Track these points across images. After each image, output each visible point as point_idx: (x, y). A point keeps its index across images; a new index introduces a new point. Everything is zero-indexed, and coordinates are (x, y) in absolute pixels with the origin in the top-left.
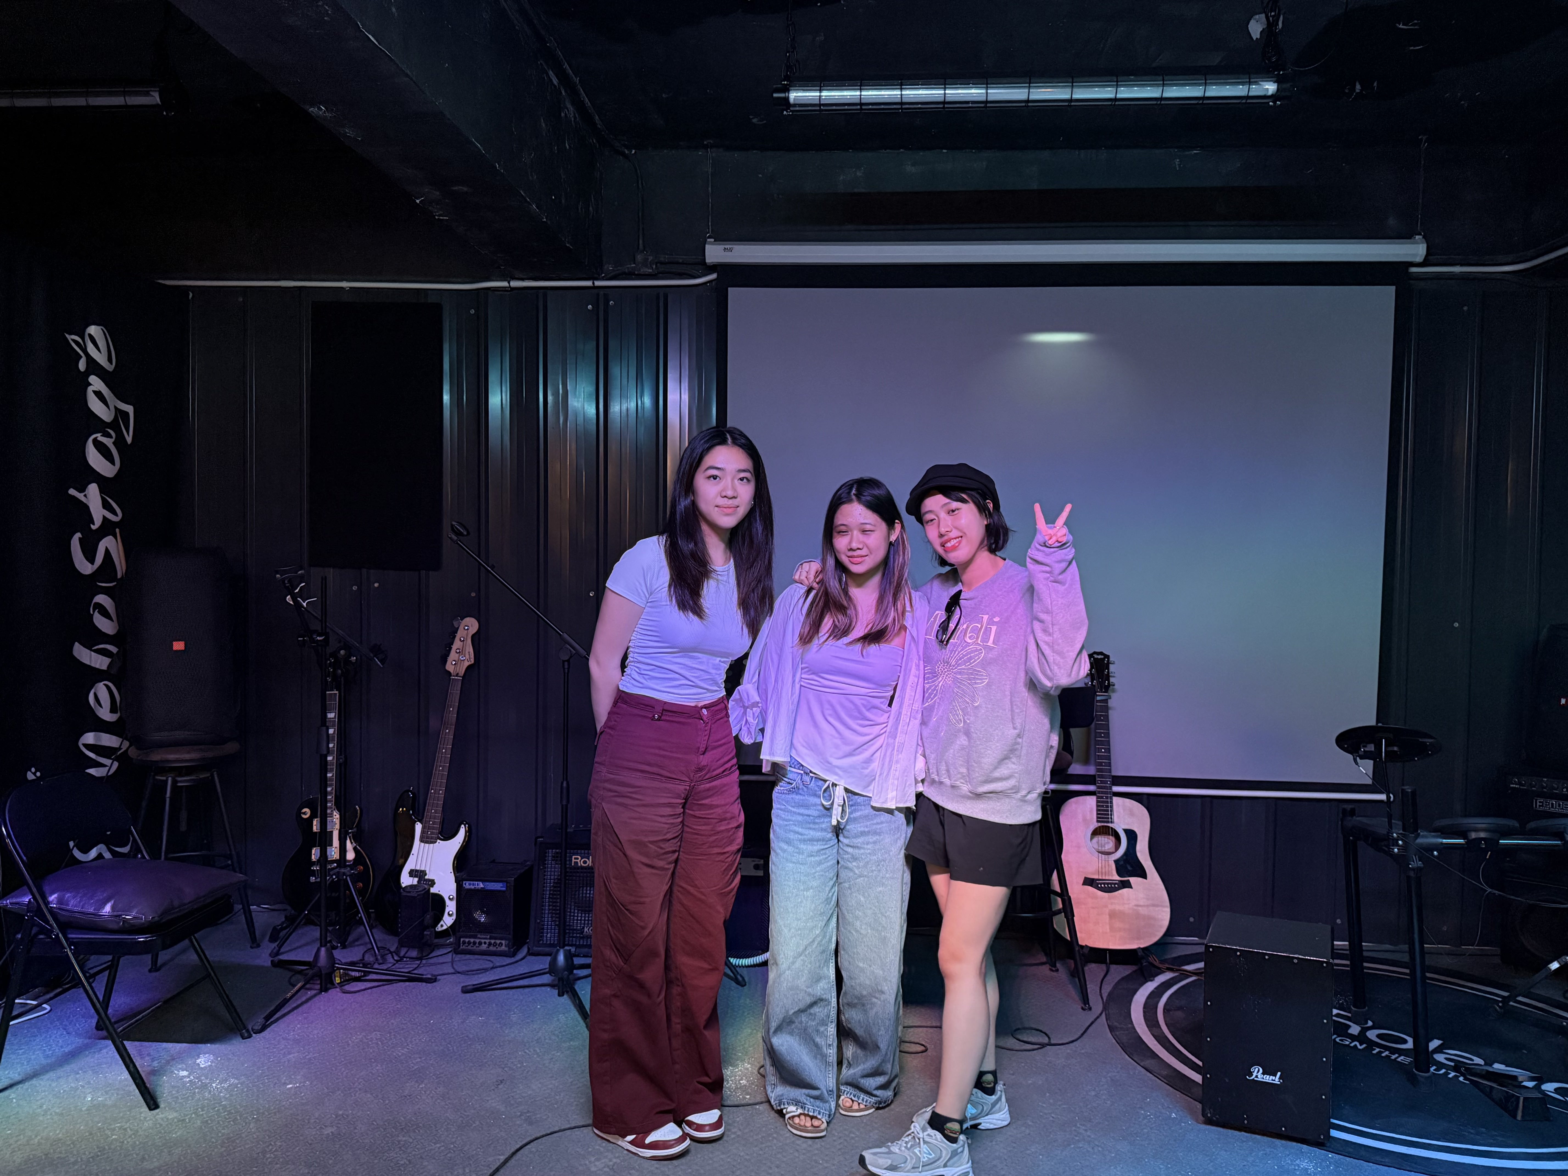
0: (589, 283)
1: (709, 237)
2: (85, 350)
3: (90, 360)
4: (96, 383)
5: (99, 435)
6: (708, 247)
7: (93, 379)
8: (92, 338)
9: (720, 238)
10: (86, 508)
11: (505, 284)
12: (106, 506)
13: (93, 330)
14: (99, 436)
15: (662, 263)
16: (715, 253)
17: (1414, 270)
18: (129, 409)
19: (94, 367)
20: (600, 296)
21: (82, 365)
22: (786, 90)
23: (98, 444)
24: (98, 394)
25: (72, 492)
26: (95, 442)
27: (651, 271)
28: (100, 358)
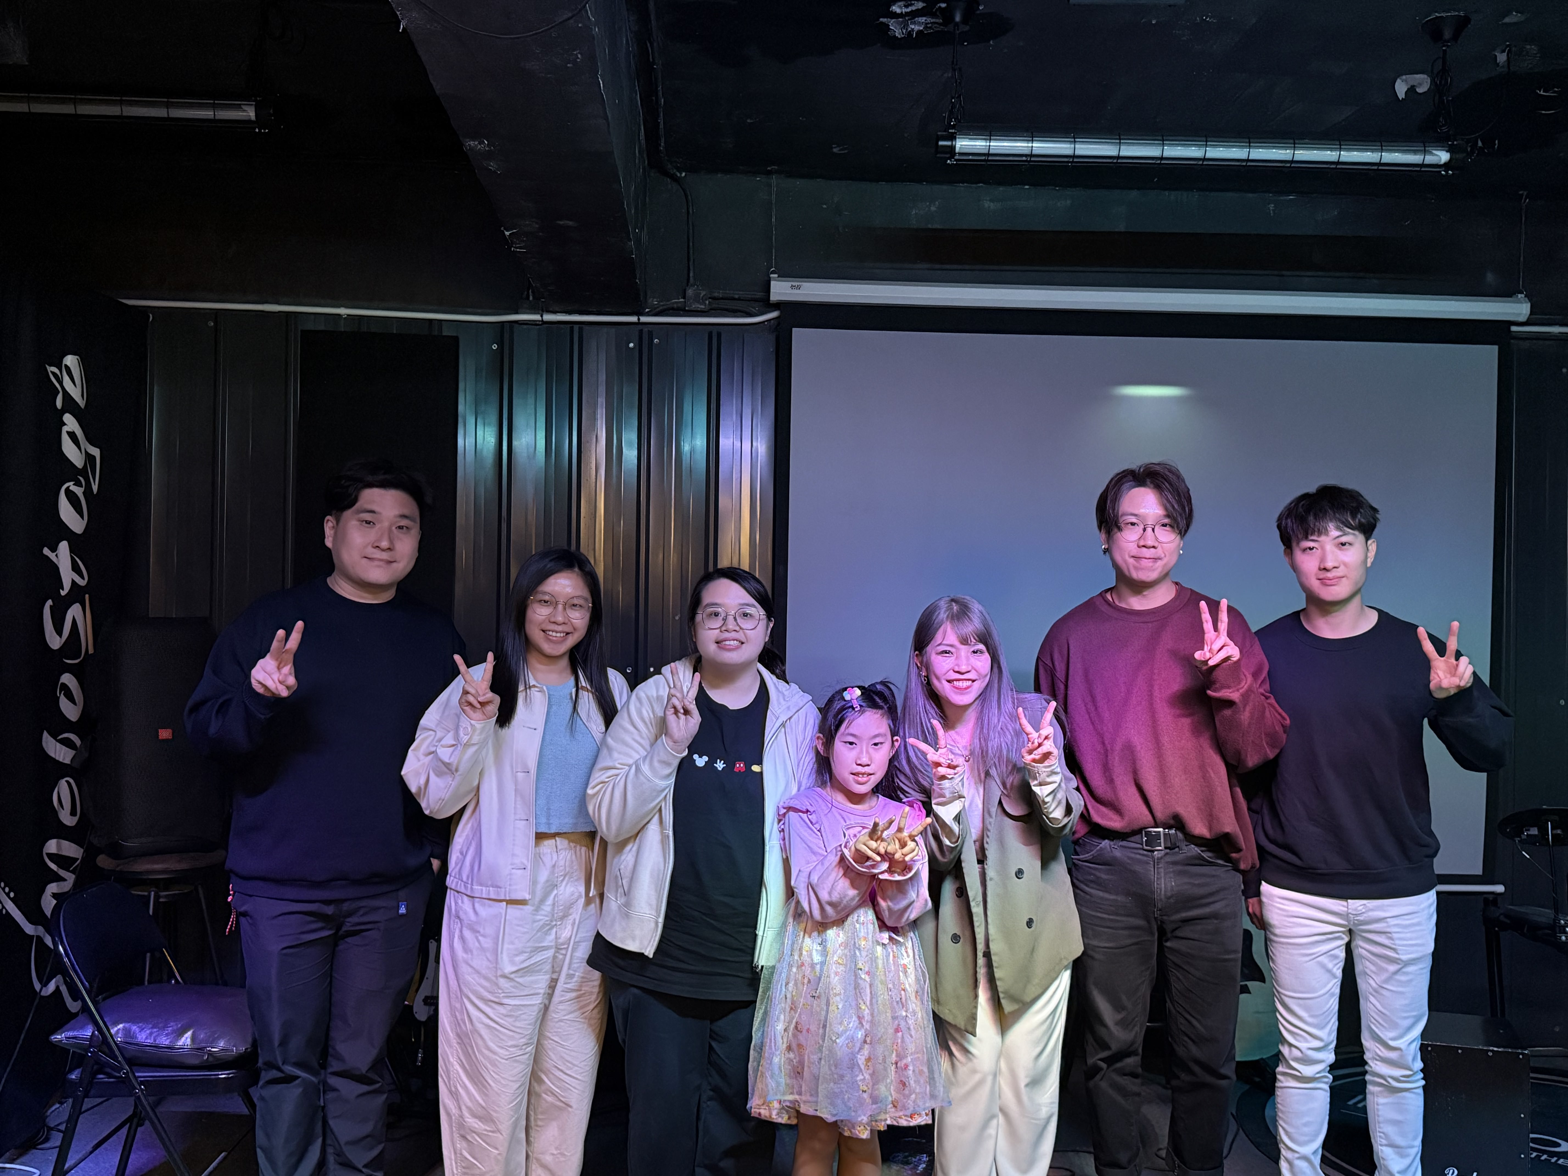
1: (773, 272)
2: (61, 383)
3: (66, 395)
4: (70, 423)
5: (71, 483)
6: (773, 283)
7: (68, 418)
8: (68, 369)
9: (784, 275)
10: (56, 569)
12: (75, 568)
13: (70, 360)
14: (71, 485)
15: (714, 298)
16: (781, 290)
17: (1514, 328)
18: (95, 452)
19: (70, 404)
20: (644, 333)
21: (59, 403)
22: (952, 138)
23: (70, 494)
24: (72, 435)
25: (46, 551)
26: (68, 491)
27: (703, 307)
28: (75, 392)
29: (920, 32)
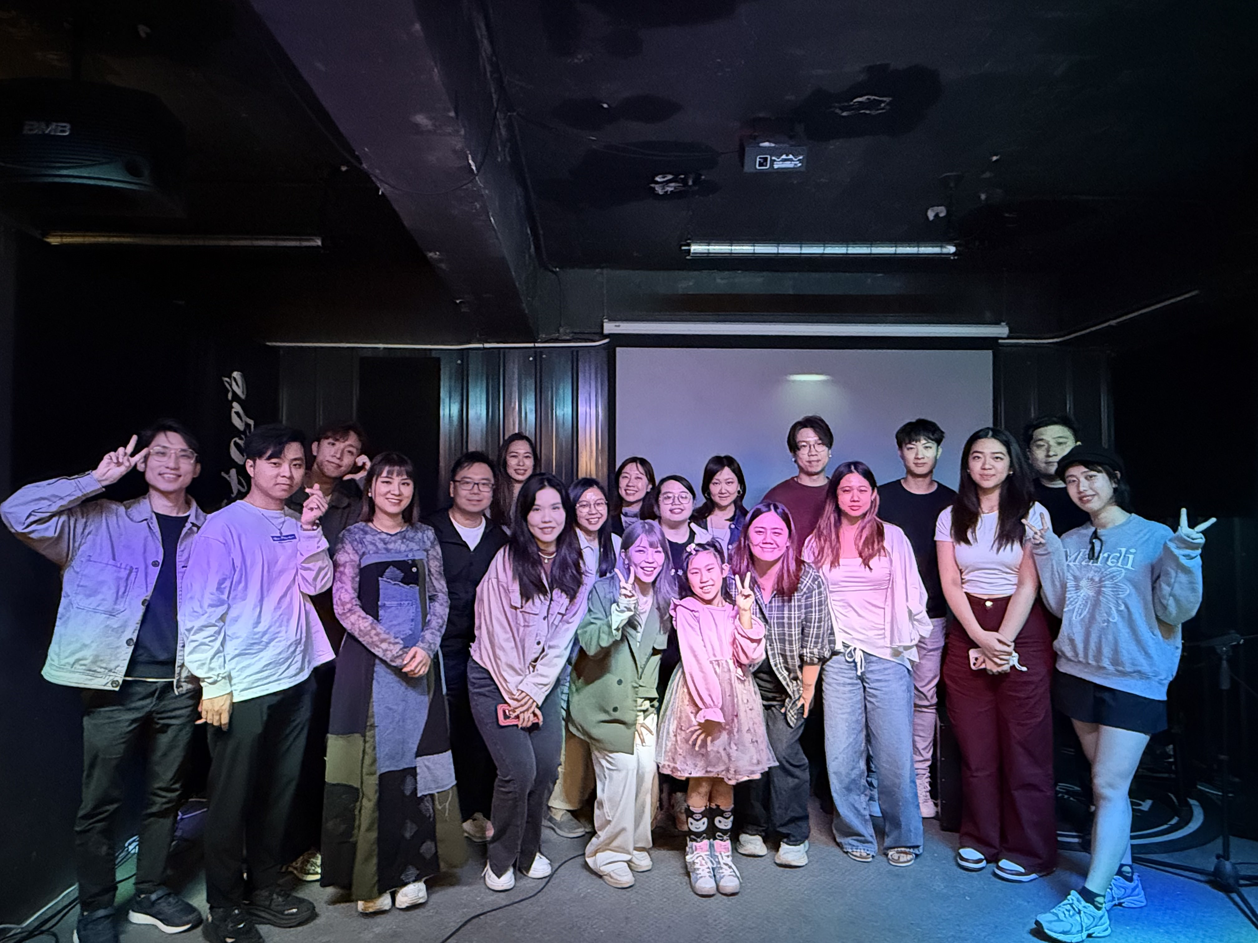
0: (532, 345)
1: (606, 318)
2: (231, 386)
3: (234, 393)
4: (236, 407)
6: (605, 324)
7: (235, 404)
8: (235, 379)
9: (611, 320)
10: (228, 484)
11: (480, 346)
12: (240, 483)
13: (236, 374)
14: (237, 439)
15: (575, 333)
16: (609, 327)
17: (1000, 341)
18: (251, 422)
19: (236, 397)
20: (537, 352)
21: (230, 396)
22: (689, 245)
23: (236, 444)
24: (237, 413)
25: (223, 474)
26: (235, 442)
27: (568, 338)
28: (239, 391)
29: (672, 191)
